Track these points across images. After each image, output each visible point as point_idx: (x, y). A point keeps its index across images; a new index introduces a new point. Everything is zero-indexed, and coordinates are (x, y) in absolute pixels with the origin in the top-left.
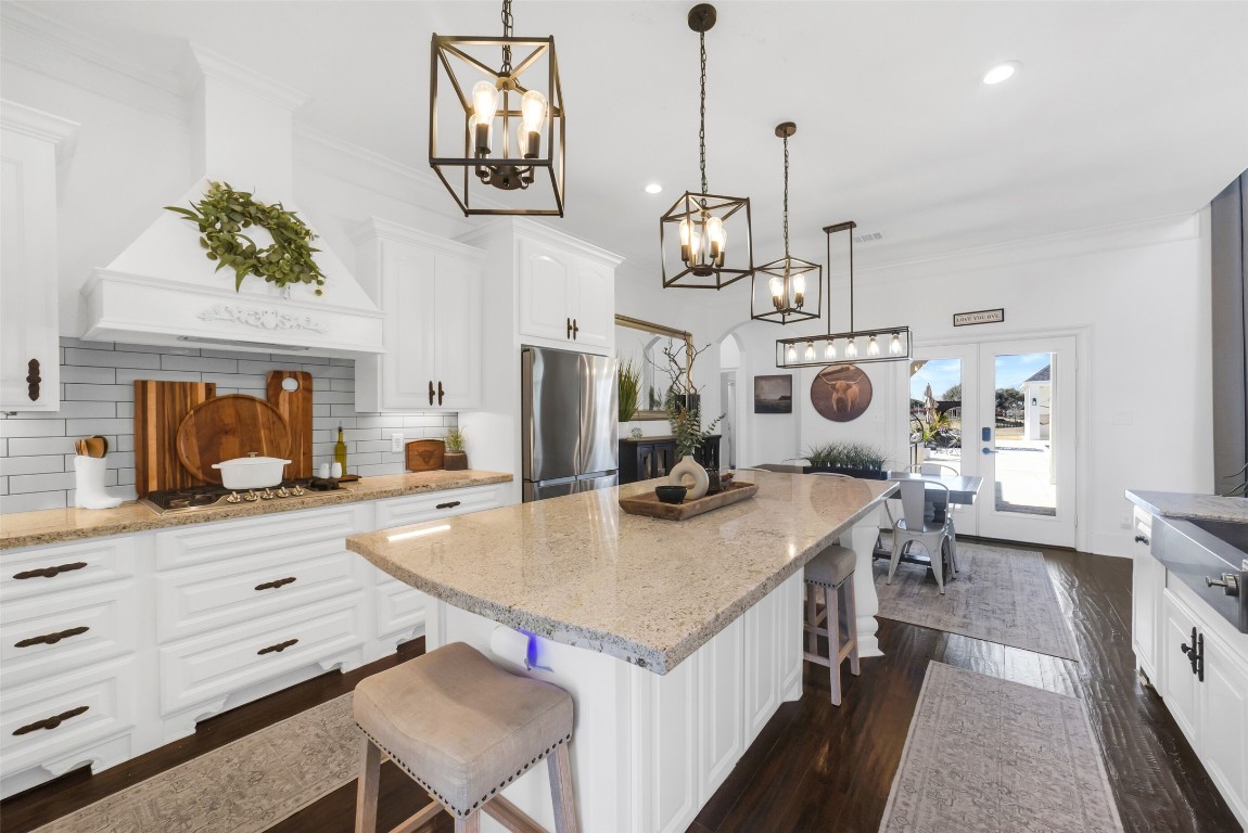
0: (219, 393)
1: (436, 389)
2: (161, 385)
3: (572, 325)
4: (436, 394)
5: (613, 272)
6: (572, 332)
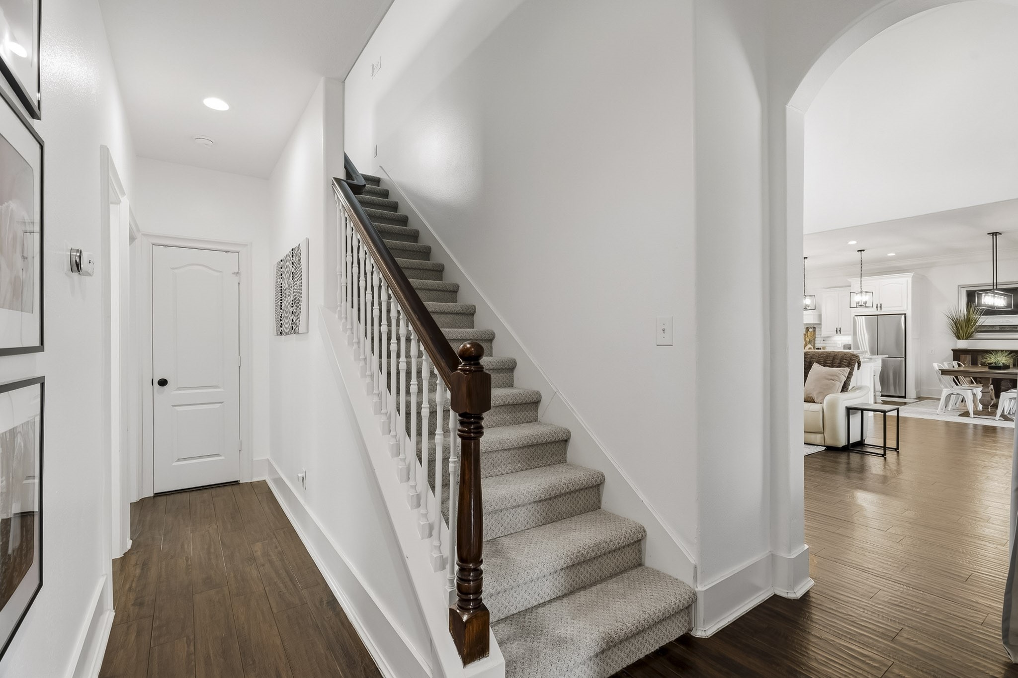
3: (879, 306)
4: (838, 331)
5: (910, 279)
6: (879, 308)
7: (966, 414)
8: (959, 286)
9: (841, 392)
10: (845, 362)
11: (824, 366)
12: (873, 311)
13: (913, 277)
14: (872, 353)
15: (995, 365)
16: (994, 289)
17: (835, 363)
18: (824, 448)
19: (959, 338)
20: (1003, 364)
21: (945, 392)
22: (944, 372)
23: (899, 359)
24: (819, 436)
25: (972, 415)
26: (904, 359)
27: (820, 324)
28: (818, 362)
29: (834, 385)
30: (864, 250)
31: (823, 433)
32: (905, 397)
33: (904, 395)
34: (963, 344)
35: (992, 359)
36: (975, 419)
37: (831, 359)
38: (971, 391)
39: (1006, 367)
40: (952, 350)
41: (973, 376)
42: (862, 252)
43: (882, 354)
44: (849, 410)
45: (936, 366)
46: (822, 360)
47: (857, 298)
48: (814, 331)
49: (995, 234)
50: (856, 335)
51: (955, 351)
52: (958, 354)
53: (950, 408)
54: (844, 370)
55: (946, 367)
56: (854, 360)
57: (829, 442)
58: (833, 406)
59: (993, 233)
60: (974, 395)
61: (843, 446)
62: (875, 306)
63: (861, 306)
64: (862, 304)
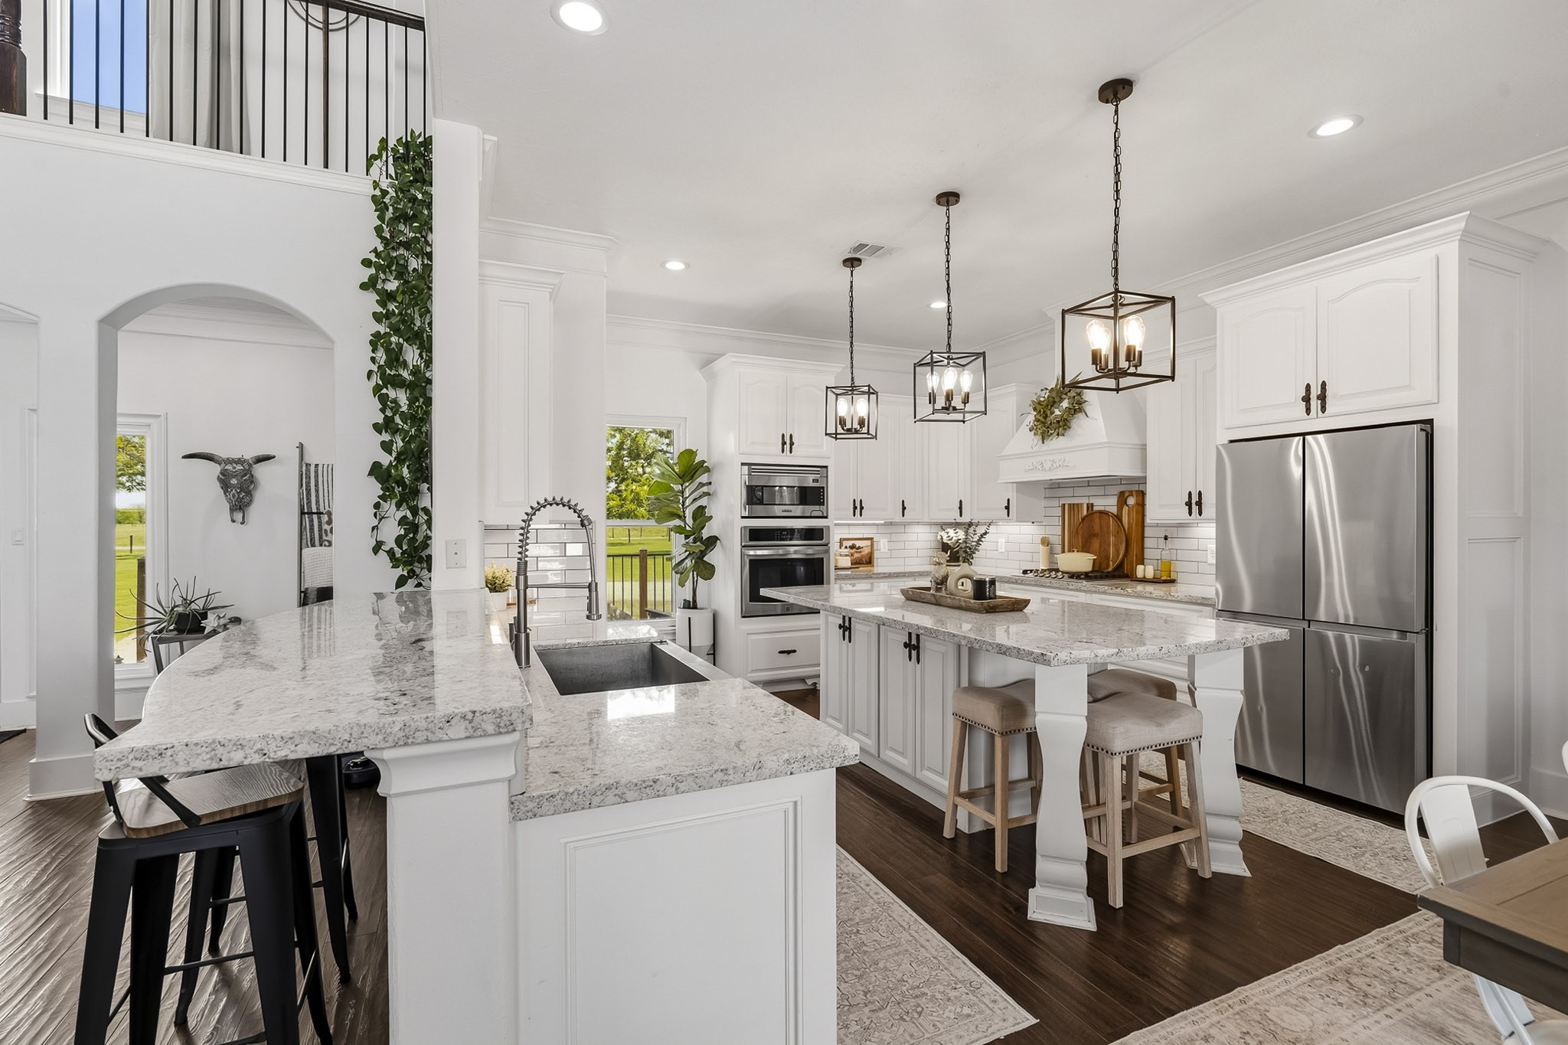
0: (1095, 508)
1: (1195, 508)
2: (1070, 505)
3: (1314, 393)
4: (1195, 505)
5: (1451, 252)
6: (1315, 404)
48: (1142, 505)
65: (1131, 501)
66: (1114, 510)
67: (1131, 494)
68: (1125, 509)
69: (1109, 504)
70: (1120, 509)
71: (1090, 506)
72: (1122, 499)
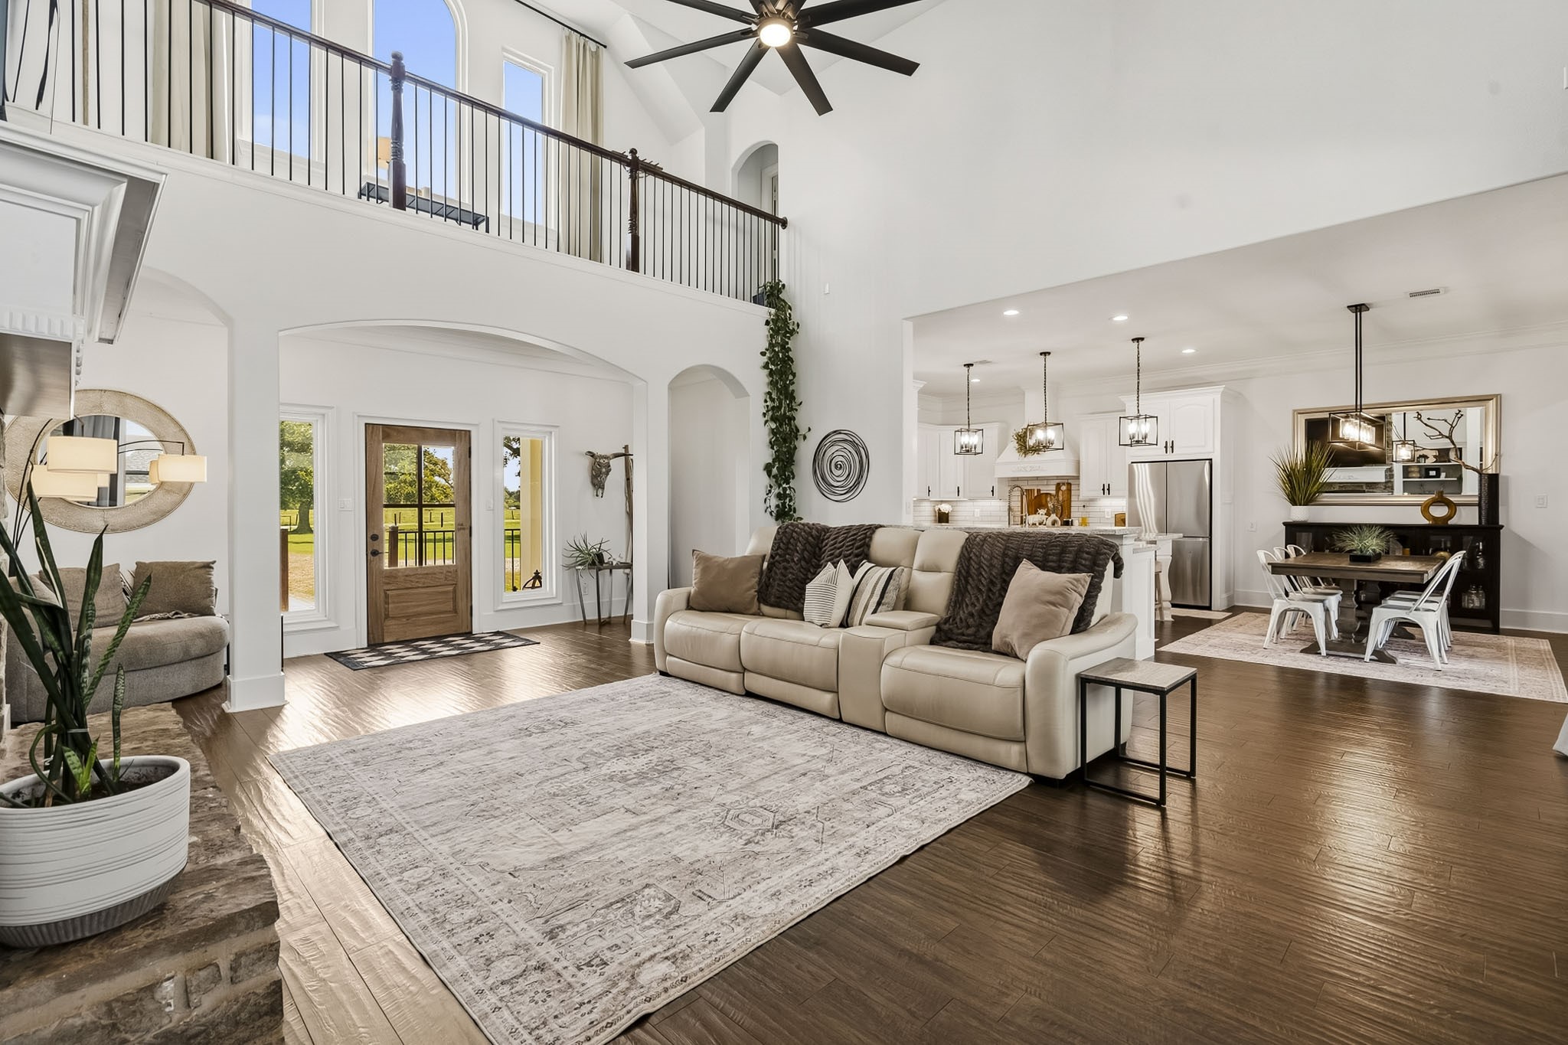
0: (1042, 492)
2: (1026, 490)
3: (1169, 445)
4: (1106, 490)
5: (1218, 398)
6: (1169, 449)
7: (1313, 649)
8: (1294, 411)
9: (1072, 633)
10: (1085, 559)
11: (1044, 568)
12: (1158, 453)
13: (1223, 392)
14: (1160, 531)
15: (1359, 553)
16: (1356, 412)
17: (1066, 561)
18: (1026, 781)
19: (1294, 502)
20: (1374, 550)
21: (1278, 606)
22: (1276, 569)
23: (1201, 539)
24: (1015, 749)
25: (1324, 651)
26: (1208, 540)
27: (1078, 478)
28: (1031, 559)
29: (1056, 616)
30: (1142, 339)
31: (1025, 741)
32: (1209, 608)
33: (1208, 605)
34: (1300, 514)
35: (1355, 543)
36: (1328, 661)
37: (1056, 550)
38: (1321, 604)
39: (1376, 558)
40: (1284, 524)
41: (1322, 576)
42: (1141, 343)
43: (1175, 532)
44: (1085, 684)
45: (1262, 556)
46: (1039, 553)
47: (1132, 428)
48: (1069, 490)
49: (1358, 309)
50: (1135, 497)
51: (1289, 526)
52: (1293, 531)
53: (1283, 634)
54: (1078, 580)
55: (1279, 558)
56: (1105, 554)
57: (1038, 767)
58: (1047, 674)
59: (1356, 306)
60: (1327, 611)
61: (1067, 775)
62: (1162, 444)
63: (1137, 442)
64: (1140, 439)
65: (1064, 488)
66: (1054, 492)
67: (1064, 484)
68: (1060, 492)
69: (1052, 490)
70: (1057, 492)
71: (1039, 491)
72: (1058, 486)
